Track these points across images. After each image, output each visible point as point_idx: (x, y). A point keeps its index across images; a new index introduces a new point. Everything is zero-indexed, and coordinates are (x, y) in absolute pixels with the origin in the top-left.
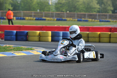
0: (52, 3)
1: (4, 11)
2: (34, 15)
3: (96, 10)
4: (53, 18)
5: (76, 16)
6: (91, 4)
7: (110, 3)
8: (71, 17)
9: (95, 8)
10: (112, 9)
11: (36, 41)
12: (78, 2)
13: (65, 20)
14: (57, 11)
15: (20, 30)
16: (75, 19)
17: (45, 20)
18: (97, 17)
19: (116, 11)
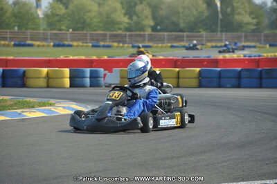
2: (10, 38)
3: (122, 26)
4: (46, 42)
5: (89, 37)
6: (113, 16)
7: (147, 12)
8: (79, 40)
9: (120, 23)
10: (152, 23)
11: (41, 88)
12: (90, 11)
13: (71, 46)
14: (51, 30)
15: (7, 67)
16: (87, 43)
17: (31, 45)
18: (127, 40)
19: (159, 28)
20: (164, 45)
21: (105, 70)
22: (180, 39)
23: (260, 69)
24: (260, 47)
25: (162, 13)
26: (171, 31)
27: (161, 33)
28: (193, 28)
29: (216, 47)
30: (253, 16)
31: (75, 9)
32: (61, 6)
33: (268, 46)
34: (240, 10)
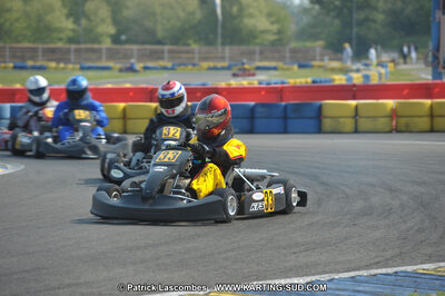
3: (62, 35)
5: (7, 53)
6: (49, 18)
7: (104, 12)
9: (60, 30)
12: (9, 10)
16: (5, 62)
18: (72, 57)
19: (123, 37)
22: (158, 56)
23: (283, 103)
24: (283, 69)
25: (127, 13)
26: (143, 43)
27: (127, 46)
28: (178, 37)
29: (215, 68)
30: (272, 19)
33: (295, 67)
34: (251, 10)
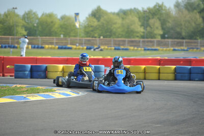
0: (80, 25)
1: (15, 37)
2: (56, 43)
3: (138, 35)
4: (81, 46)
5: (112, 43)
6: (132, 27)
7: (158, 24)
8: (105, 44)
9: (137, 32)
10: (161, 32)
12: (115, 23)
14: (87, 37)
15: (36, 63)
16: (111, 47)
17: (70, 48)
18: (141, 44)
19: (166, 36)
20: (168, 49)
21: (105, 66)
22: (181, 44)
25: (169, 25)
28: (192, 36)
31: (104, 22)
32: (95, 20)
